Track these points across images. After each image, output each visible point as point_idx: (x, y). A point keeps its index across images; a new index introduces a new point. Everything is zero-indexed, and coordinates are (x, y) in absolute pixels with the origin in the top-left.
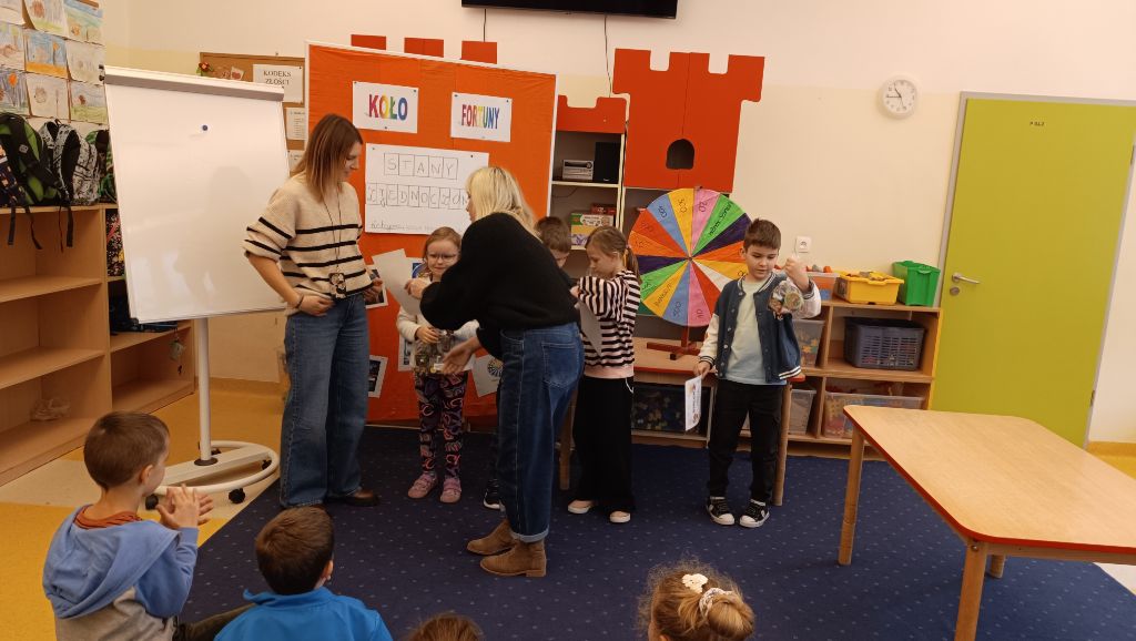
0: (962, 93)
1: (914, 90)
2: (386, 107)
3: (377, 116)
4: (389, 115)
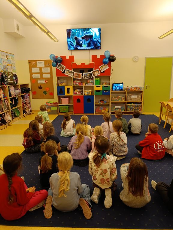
0: (145, 57)
1: (138, 57)
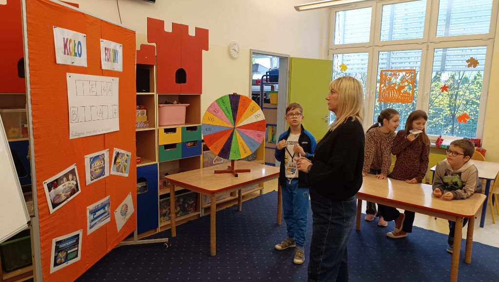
2: (72, 47)
3: (68, 54)
4: (73, 54)
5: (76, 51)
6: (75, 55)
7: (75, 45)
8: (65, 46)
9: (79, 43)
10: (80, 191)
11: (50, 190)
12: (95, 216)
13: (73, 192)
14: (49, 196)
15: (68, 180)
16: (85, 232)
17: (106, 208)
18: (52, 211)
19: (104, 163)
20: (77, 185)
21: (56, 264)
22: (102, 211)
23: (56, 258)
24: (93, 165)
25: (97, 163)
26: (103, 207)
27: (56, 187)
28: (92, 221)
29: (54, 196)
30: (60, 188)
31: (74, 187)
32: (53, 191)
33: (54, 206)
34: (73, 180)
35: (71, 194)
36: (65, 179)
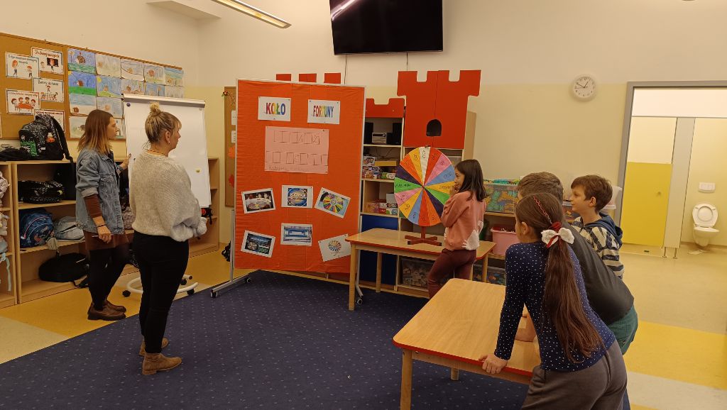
1: (593, 82)
2: (274, 108)
3: (270, 113)
4: (276, 112)
5: (279, 111)
6: (279, 113)
7: (278, 107)
8: (268, 108)
9: (283, 105)
10: (274, 208)
11: (246, 198)
12: (291, 234)
13: (267, 207)
14: (245, 202)
15: (263, 197)
16: (278, 241)
17: (307, 234)
18: (246, 212)
19: (306, 196)
20: (272, 203)
21: (246, 248)
22: (300, 233)
23: (247, 243)
24: (291, 194)
25: (297, 194)
26: (303, 231)
27: (251, 198)
28: (287, 236)
29: (248, 203)
30: (254, 200)
31: (268, 203)
32: (249, 200)
33: (248, 210)
34: (268, 198)
35: (264, 208)
36: (260, 196)
